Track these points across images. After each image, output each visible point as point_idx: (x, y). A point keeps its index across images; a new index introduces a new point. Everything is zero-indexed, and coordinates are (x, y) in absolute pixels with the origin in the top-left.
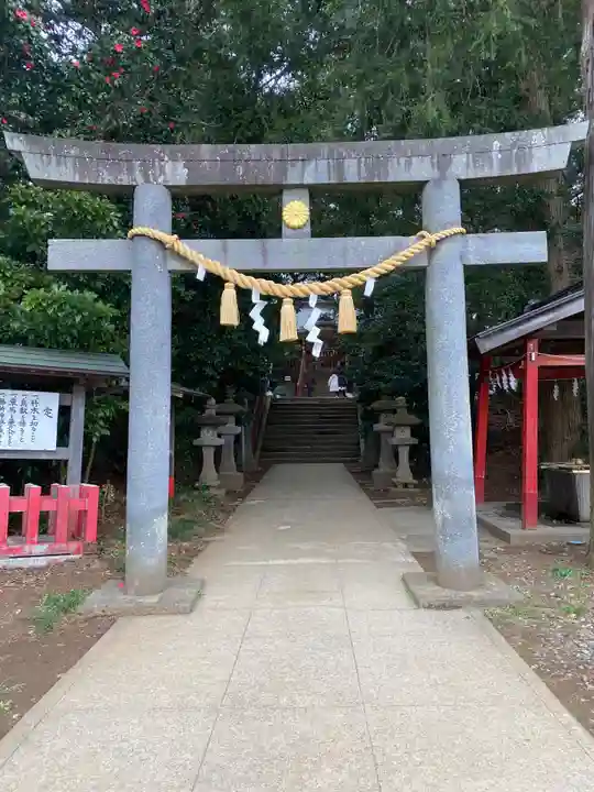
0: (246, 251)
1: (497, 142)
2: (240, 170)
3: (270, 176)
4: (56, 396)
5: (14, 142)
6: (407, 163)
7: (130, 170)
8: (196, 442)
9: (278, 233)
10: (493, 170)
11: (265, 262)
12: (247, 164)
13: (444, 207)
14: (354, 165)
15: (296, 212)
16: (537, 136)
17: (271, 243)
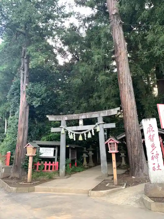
0: (75, 128)
1: (106, 111)
2: (74, 117)
3: (77, 118)
4: (53, 148)
5: (47, 116)
6: (94, 115)
7: (61, 119)
8: (82, 156)
9: (79, 125)
10: (107, 115)
11: (77, 129)
12: (74, 116)
13: (100, 121)
14: (88, 116)
15: (81, 122)
16: (112, 110)
17: (78, 127)
